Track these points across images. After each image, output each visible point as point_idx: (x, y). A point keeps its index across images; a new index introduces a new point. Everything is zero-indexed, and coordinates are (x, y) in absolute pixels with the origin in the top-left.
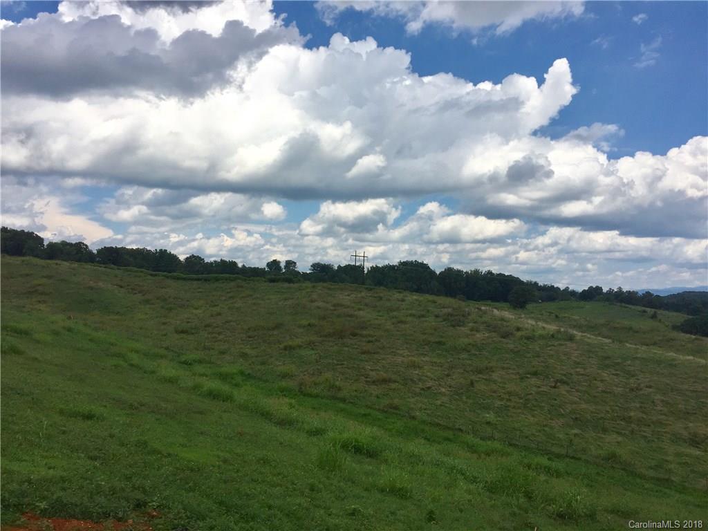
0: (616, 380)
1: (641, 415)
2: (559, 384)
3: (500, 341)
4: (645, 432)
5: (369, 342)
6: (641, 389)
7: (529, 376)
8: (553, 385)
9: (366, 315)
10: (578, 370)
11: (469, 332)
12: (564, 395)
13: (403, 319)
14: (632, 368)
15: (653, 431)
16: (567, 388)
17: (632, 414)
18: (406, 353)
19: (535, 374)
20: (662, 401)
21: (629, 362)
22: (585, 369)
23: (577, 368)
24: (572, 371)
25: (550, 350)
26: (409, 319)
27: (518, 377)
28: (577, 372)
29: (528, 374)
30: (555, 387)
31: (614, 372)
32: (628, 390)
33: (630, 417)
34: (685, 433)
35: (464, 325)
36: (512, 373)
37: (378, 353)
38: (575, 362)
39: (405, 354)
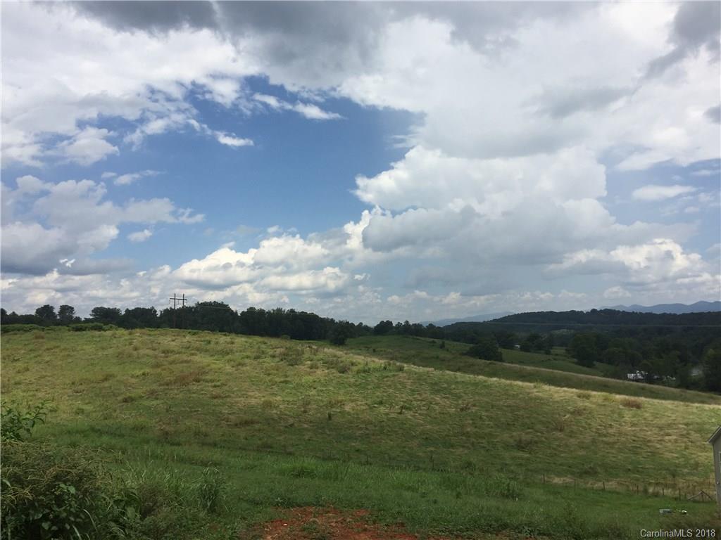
0: (448, 402)
1: (475, 430)
2: (404, 410)
3: (341, 376)
4: (482, 443)
5: (215, 386)
6: (469, 409)
7: (376, 405)
8: (399, 411)
9: (201, 359)
10: (415, 396)
11: (308, 370)
12: (410, 419)
13: (242, 361)
14: (457, 391)
15: (488, 442)
16: (411, 413)
17: (469, 430)
18: (258, 394)
19: (381, 403)
20: (487, 416)
21: (453, 386)
22: (420, 395)
23: (414, 394)
24: (411, 398)
25: (387, 381)
26: (247, 361)
27: (367, 407)
28: (414, 398)
29: (375, 403)
30: (400, 413)
31: (444, 396)
32: (459, 410)
33: (468, 432)
34: (511, 441)
35: (302, 363)
36: (361, 405)
37: (229, 396)
38: (411, 389)
39: (257, 396)
